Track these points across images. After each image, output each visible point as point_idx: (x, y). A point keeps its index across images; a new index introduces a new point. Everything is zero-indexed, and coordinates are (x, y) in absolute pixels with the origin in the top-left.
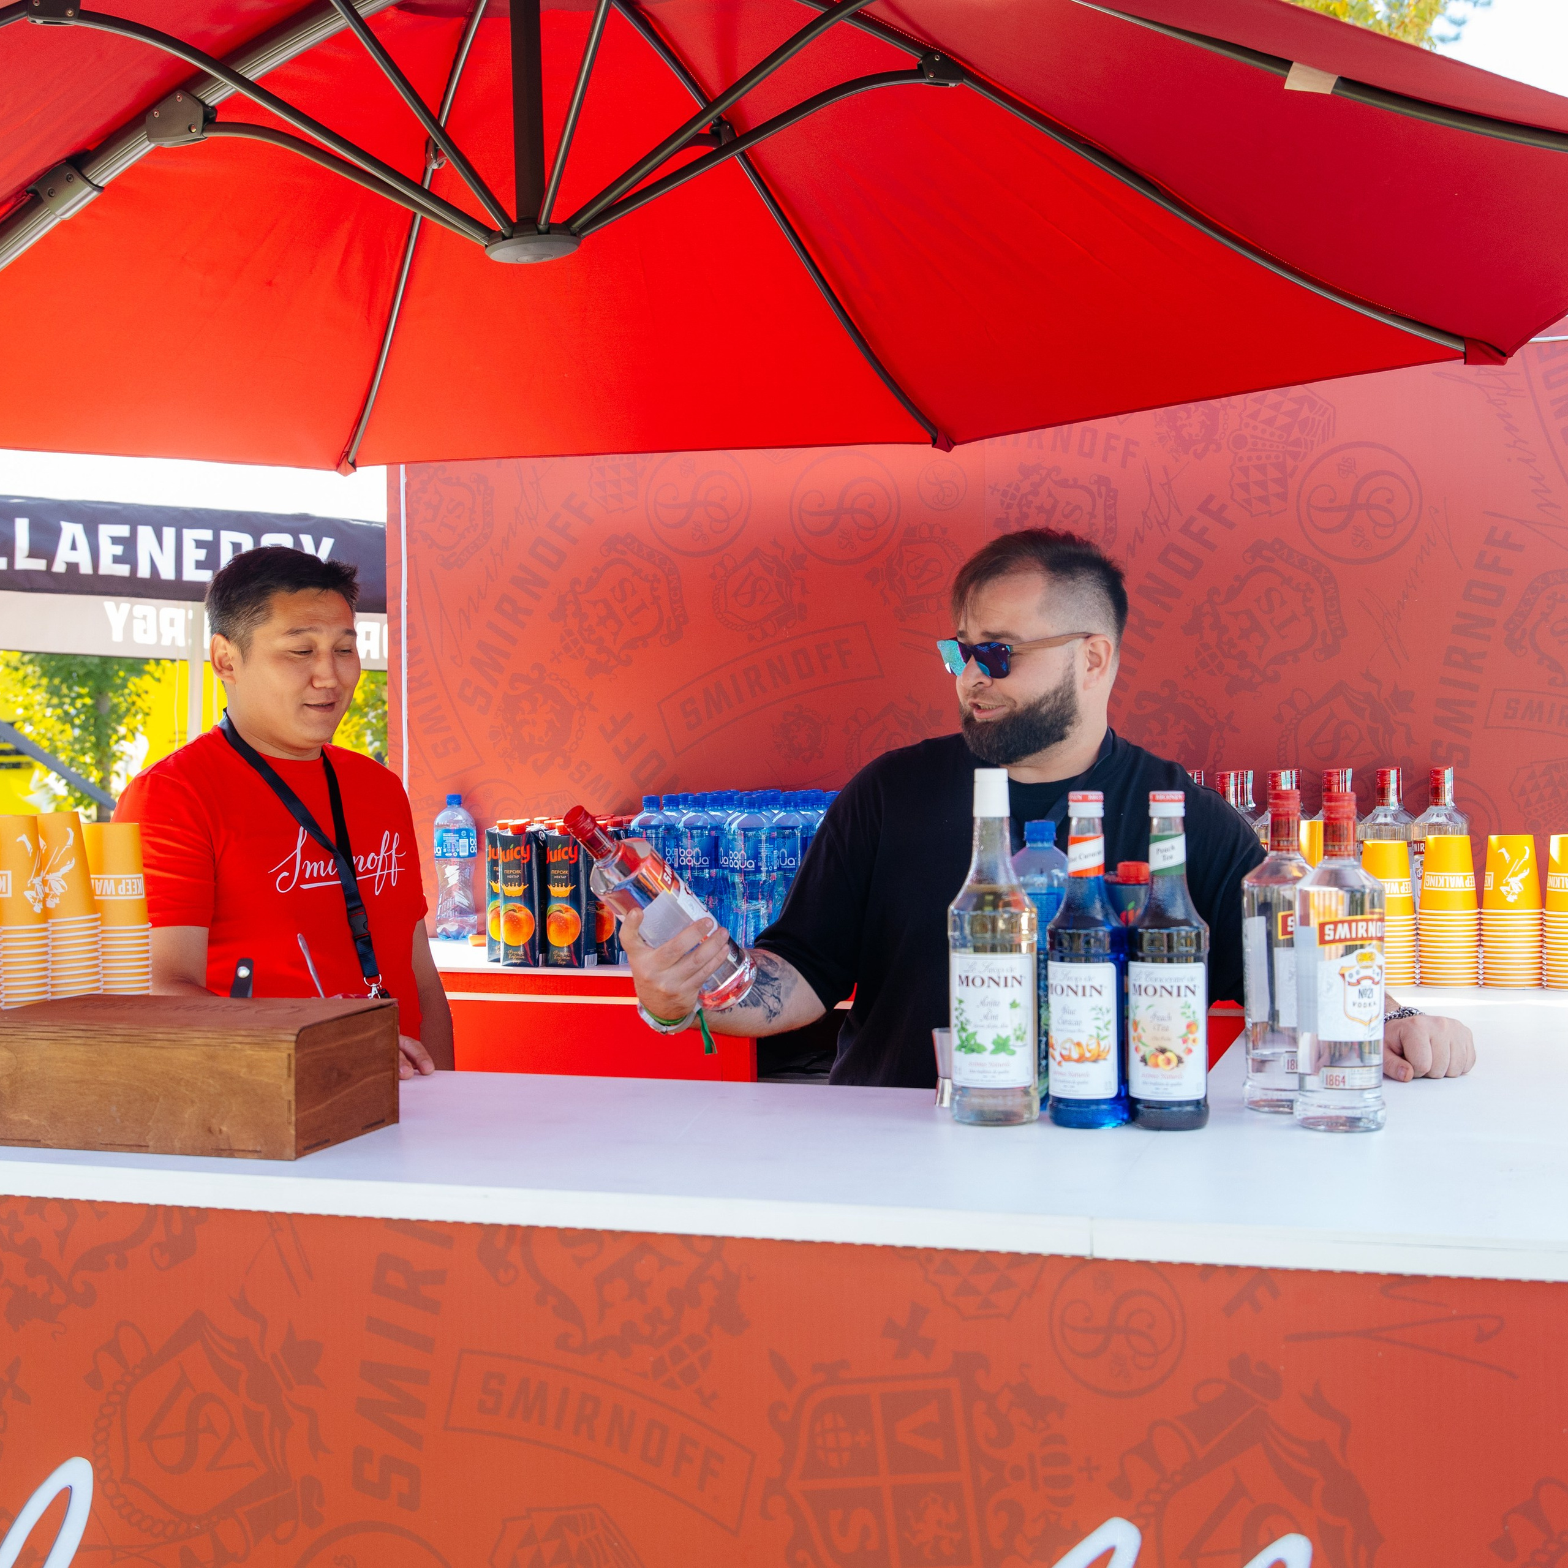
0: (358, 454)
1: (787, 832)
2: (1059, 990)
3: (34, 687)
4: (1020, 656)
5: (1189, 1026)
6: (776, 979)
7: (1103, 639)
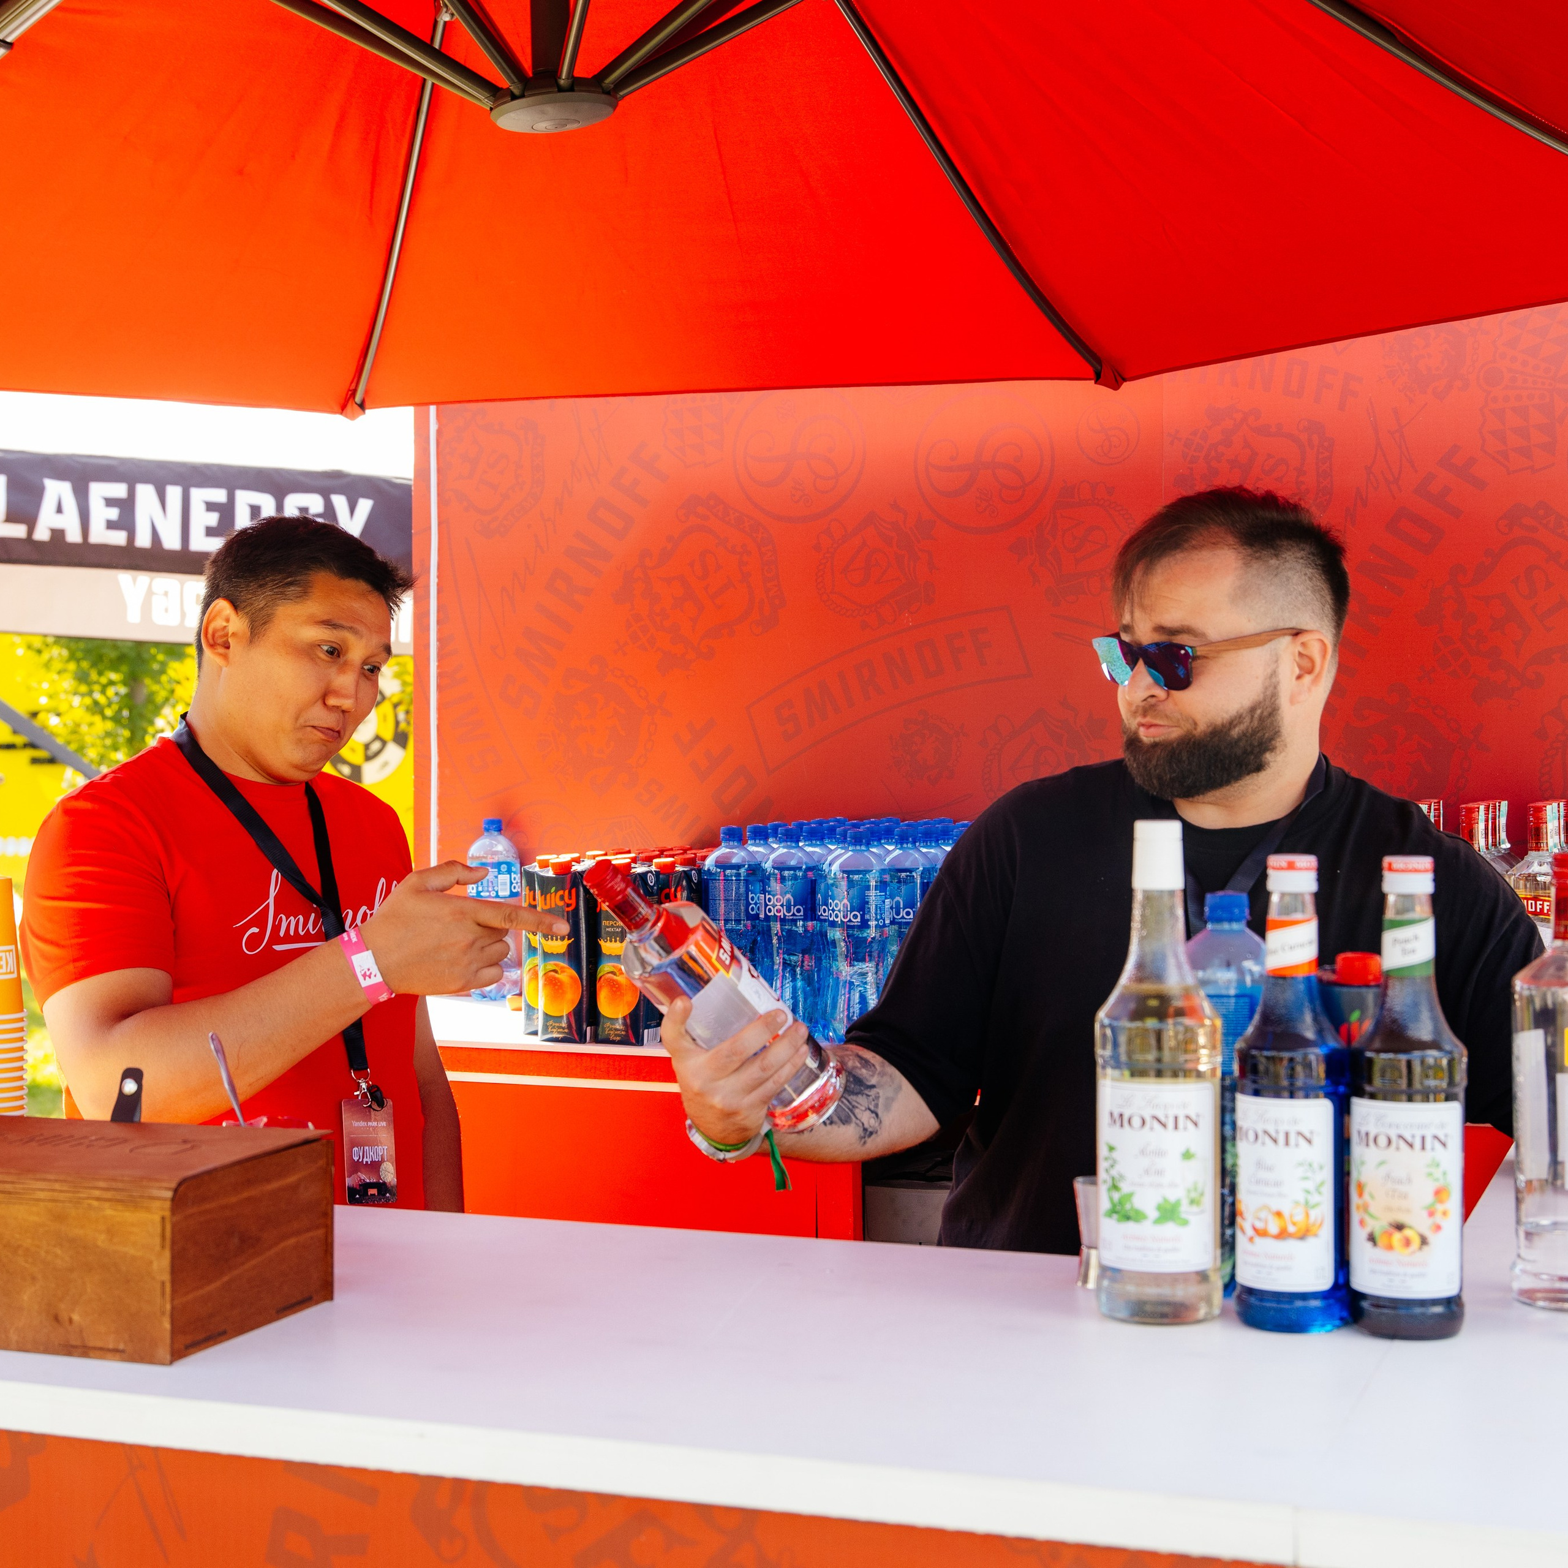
0: (366, 392)
1: (903, 875)
2: (1251, 1136)
3: (59, 673)
4: (1205, 660)
5: (1438, 1193)
6: (873, 1086)
7: (1317, 636)
